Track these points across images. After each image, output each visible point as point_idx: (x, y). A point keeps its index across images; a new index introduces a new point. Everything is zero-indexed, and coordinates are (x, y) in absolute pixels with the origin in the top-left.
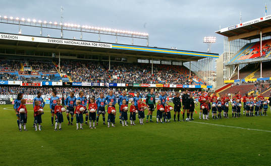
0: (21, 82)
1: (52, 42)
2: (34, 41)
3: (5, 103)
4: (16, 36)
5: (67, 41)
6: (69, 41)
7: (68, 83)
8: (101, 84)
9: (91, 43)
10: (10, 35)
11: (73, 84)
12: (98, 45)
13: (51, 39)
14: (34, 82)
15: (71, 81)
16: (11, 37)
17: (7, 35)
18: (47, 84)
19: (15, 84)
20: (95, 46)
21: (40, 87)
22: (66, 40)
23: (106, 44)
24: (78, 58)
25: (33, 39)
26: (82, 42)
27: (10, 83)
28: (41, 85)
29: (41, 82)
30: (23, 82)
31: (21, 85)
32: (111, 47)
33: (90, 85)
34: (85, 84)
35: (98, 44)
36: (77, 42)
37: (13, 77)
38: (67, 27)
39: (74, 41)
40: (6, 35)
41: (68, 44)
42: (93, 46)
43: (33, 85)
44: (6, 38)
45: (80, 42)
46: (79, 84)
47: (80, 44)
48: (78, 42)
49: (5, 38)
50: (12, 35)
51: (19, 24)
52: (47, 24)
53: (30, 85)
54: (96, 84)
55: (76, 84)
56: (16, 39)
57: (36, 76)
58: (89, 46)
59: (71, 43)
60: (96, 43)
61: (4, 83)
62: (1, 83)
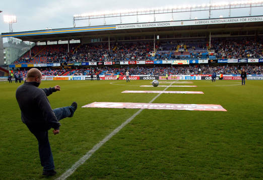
1: (198, 24)
2: (183, 25)
3: (154, 78)
4: (169, 23)
5: (214, 20)
6: (216, 20)
7: (214, 61)
8: (249, 61)
9: (239, 19)
11: (219, 61)
13: (198, 21)
16: (165, 24)
17: (162, 23)
18: (194, 62)
19: (168, 63)
20: (244, 22)
22: (212, 20)
23: (256, 18)
24: (231, 35)
25: (182, 23)
26: (229, 19)
27: (164, 62)
28: (189, 64)
33: (237, 62)
34: (231, 61)
35: (247, 18)
36: (223, 20)
37: (167, 58)
38: (215, 6)
39: (221, 20)
41: (214, 23)
42: (242, 22)
44: (161, 26)
45: (227, 19)
46: (224, 62)
47: (227, 21)
48: (225, 20)
51: (172, 12)
54: (243, 61)
55: (221, 61)
56: (169, 26)
58: (237, 22)
59: (218, 22)
60: (244, 18)
61: (159, 62)
62: (157, 62)
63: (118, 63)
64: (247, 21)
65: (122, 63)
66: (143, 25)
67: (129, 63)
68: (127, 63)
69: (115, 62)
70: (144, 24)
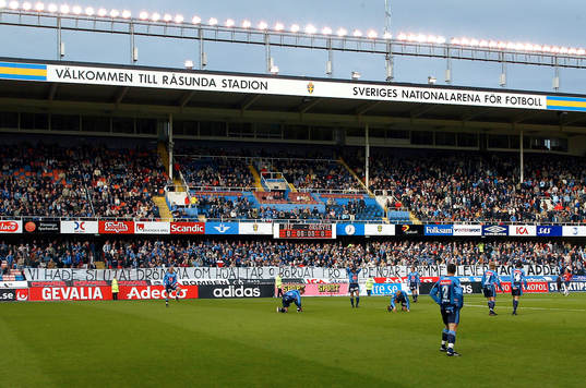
0: (277, 226)
1: (364, 97)
2: (315, 94)
3: (256, 292)
4: (264, 80)
5: (410, 89)
6: (415, 89)
7: (413, 227)
8: (513, 231)
9: (482, 95)
10: (247, 79)
12: (503, 100)
13: (362, 86)
14: (313, 226)
15: (416, 222)
16: (250, 85)
17: (239, 79)
18: (350, 230)
19: (259, 232)
20: (496, 105)
21: (332, 242)
22: (406, 89)
23: (527, 96)
24: (413, 143)
25: (311, 88)
26: (456, 92)
27: (245, 228)
28: (334, 236)
29: (334, 226)
30: (281, 227)
31: (277, 236)
32: (543, 103)
33: (479, 234)
34: (462, 229)
35: (503, 95)
36: (439, 91)
37: (247, 213)
38: (404, 43)
39: (430, 90)
40: (233, 78)
41: (413, 100)
42: (489, 104)
43: (311, 235)
44: (236, 90)
45: (450, 92)
46: (445, 231)
47: (448, 98)
48: (444, 91)
49: (231, 90)
50: (252, 79)
51: (266, 41)
52: (345, 38)
53: (300, 234)
54: (495, 230)
55: (435, 231)
57: (312, 207)
58: (477, 103)
59: (422, 96)
60: (496, 94)
61: (225, 229)
62: (218, 228)
63: (53, 227)
64: (503, 104)
65: (68, 227)
66: (165, 80)
67: (101, 227)
68: (91, 228)
69: (37, 223)
70: (170, 75)
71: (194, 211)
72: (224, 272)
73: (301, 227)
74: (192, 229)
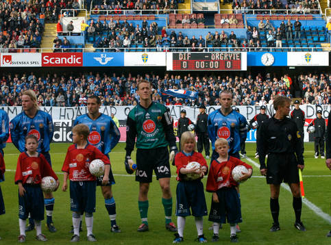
0: (170, 55)
18: (267, 60)
27: (132, 59)
28: (244, 67)
29: (244, 55)
30: (175, 57)
31: (170, 68)
43: (214, 66)
53: (200, 65)
61: (108, 59)
62: (99, 59)
71: (80, 40)
72: (69, 112)
73: (201, 57)
74: (67, 61)
